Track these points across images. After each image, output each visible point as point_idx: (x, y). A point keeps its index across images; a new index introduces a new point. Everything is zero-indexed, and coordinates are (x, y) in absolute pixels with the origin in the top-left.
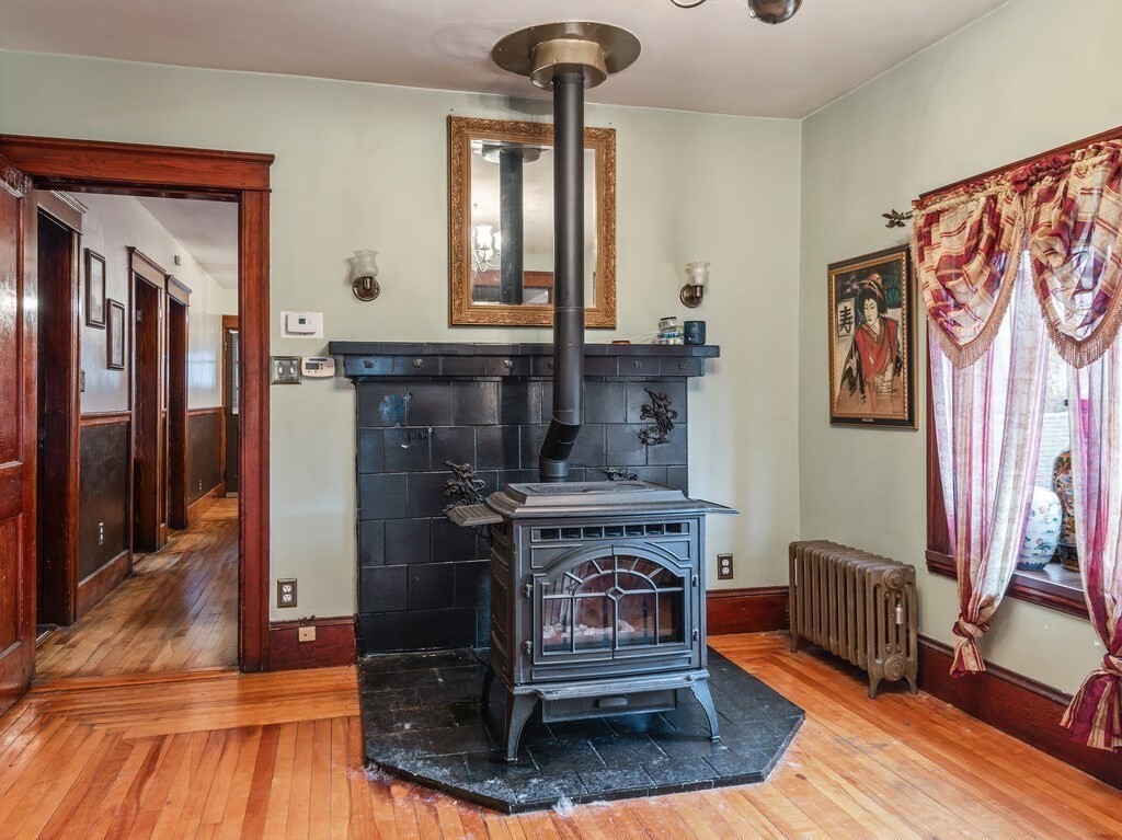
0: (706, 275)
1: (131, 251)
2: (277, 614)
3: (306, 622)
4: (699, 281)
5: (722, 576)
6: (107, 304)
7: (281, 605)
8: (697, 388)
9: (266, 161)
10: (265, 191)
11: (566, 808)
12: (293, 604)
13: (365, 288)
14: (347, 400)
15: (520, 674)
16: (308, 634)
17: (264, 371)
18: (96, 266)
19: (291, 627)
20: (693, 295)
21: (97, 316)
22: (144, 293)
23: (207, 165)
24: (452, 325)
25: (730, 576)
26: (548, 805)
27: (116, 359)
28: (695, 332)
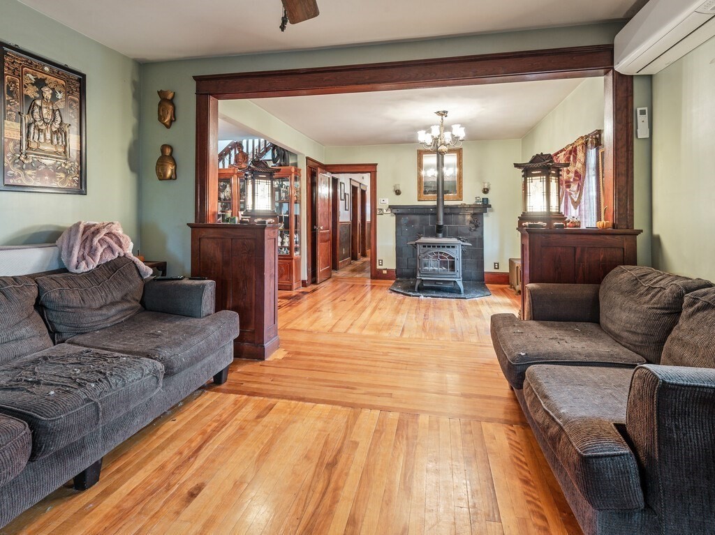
0: (489, 185)
1: (351, 179)
2: (378, 267)
3: (384, 269)
4: (486, 187)
5: (495, 268)
6: (345, 194)
7: (380, 265)
8: (487, 216)
9: (375, 165)
10: (376, 172)
11: (422, 297)
12: (382, 265)
13: (398, 193)
14: (394, 219)
15: (418, 275)
16: (385, 272)
17: (376, 212)
18: (342, 185)
19: (381, 270)
20: (486, 191)
21: (343, 198)
22: (354, 189)
23: (364, 167)
24: (419, 201)
25: (498, 268)
26: (419, 296)
27: (347, 208)
28: (485, 201)
